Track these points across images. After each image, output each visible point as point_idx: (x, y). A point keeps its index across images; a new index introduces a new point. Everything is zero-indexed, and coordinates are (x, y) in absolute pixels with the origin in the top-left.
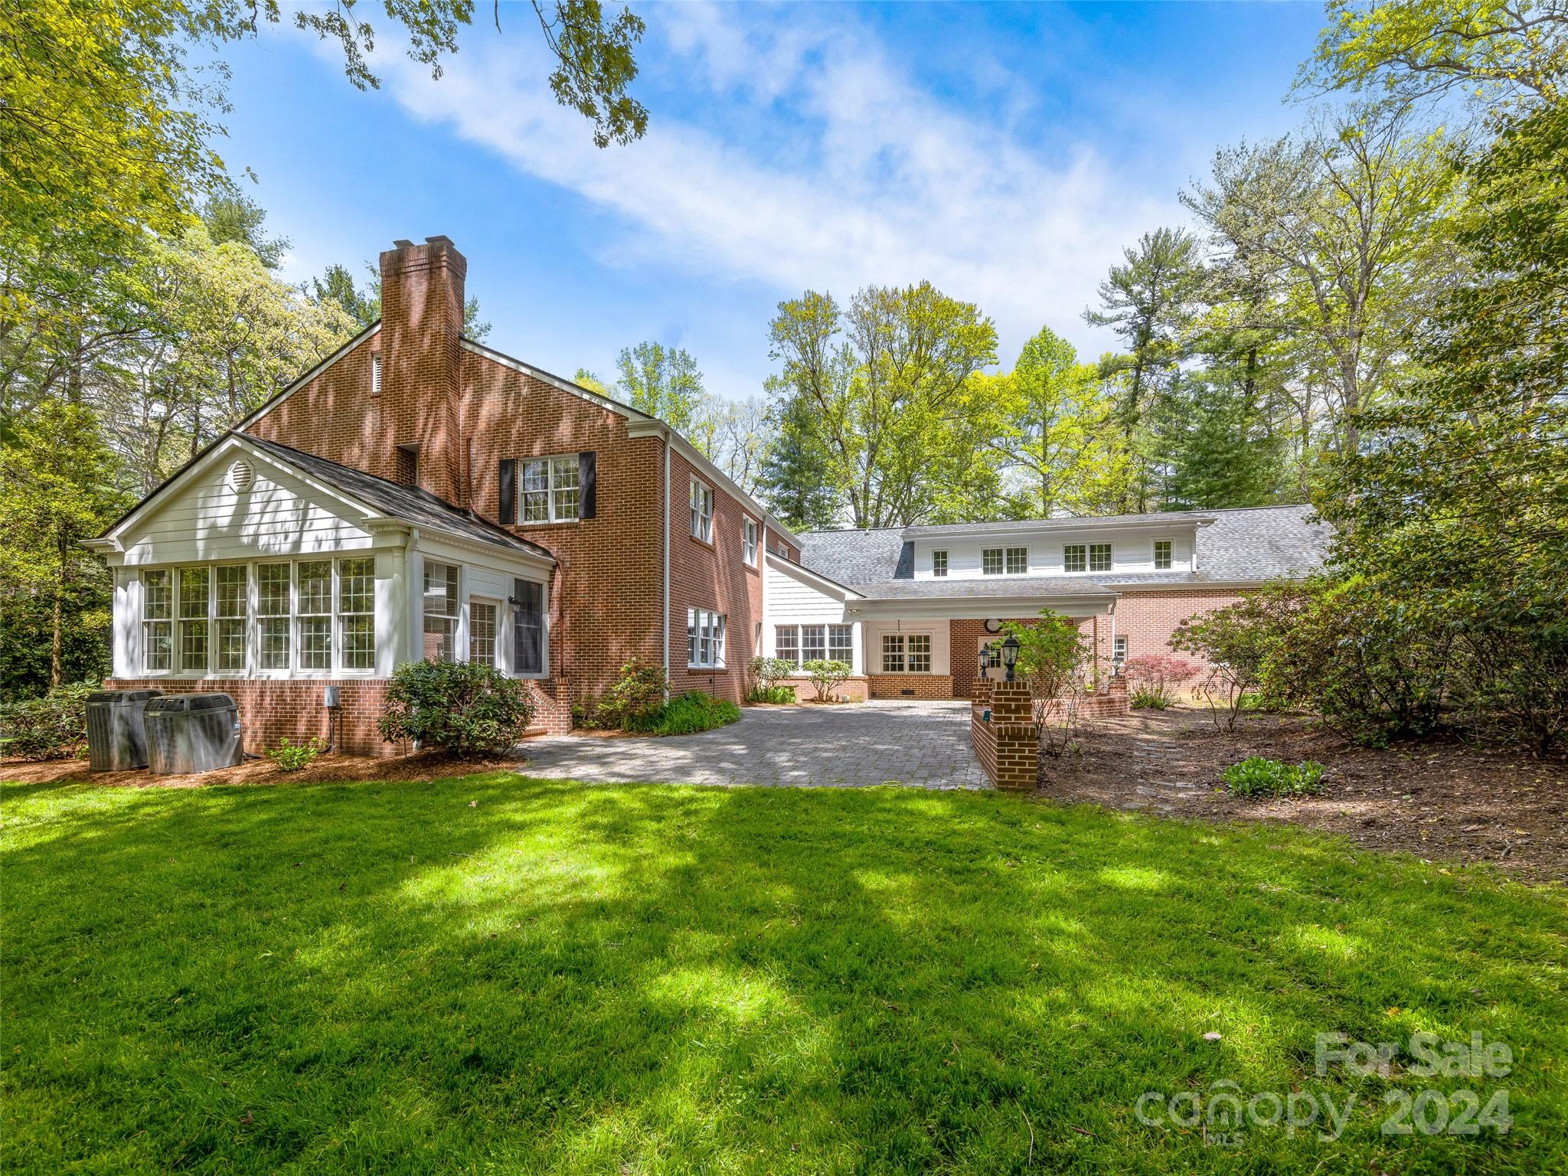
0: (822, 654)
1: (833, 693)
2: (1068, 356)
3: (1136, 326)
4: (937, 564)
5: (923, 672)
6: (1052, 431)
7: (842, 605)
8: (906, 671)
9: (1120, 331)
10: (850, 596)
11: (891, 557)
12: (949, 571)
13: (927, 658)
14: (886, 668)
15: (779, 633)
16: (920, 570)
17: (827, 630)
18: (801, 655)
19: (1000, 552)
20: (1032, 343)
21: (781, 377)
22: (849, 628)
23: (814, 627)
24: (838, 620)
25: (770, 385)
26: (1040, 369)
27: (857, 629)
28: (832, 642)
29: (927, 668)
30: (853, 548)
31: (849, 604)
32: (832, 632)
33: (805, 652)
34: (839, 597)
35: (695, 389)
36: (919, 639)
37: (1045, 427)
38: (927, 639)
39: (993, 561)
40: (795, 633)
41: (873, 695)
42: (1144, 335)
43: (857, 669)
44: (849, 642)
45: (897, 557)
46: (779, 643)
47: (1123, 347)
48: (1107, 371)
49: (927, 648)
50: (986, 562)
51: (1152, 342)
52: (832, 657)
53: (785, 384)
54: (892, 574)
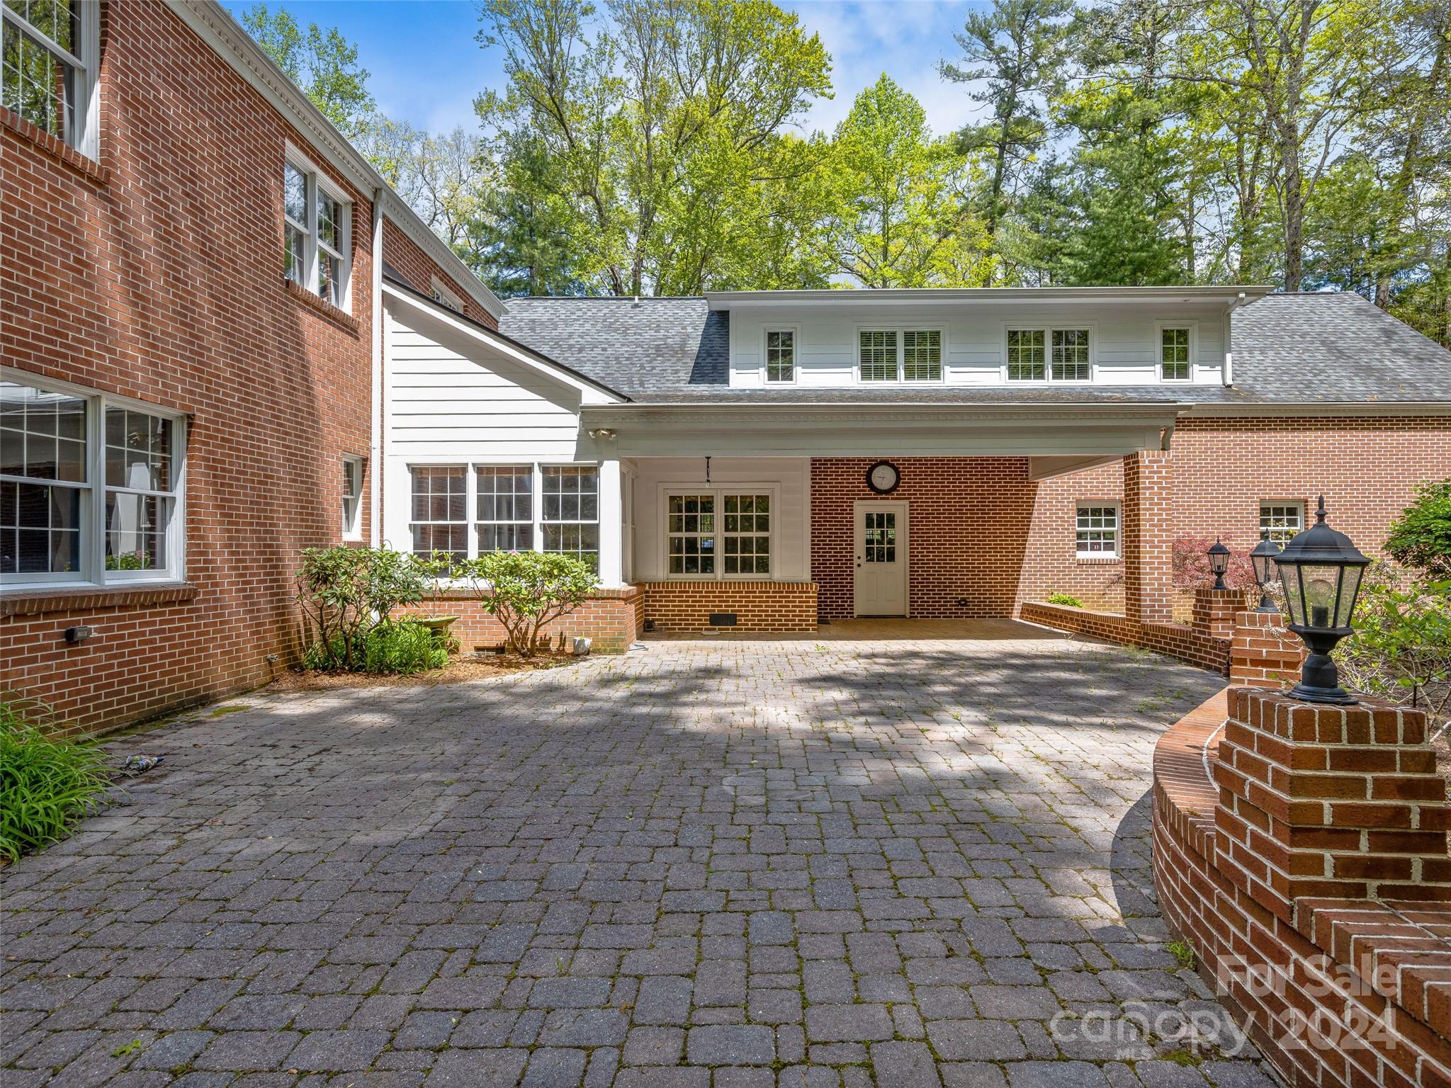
0: (525, 537)
1: (551, 631)
2: (915, 117)
3: (999, 91)
4: (773, 355)
5: (755, 576)
6: (894, 220)
7: (574, 420)
8: (719, 572)
9: (976, 98)
10: (592, 397)
11: (683, 345)
12: (798, 371)
13: (764, 545)
14: (676, 566)
15: (419, 485)
16: (740, 367)
17: (538, 478)
18: (473, 538)
19: (891, 337)
20: (866, 97)
21: (502, 95)
22: (589, 477)
23: (504, 470)
24: (564, 453)
25: (485, 106)
26: (880, 128)
27: (610, 476)
28: (551, 507)
29: (764, 566)
30: (609, 328)
31: (589, 416)
32: (549, 484)
33: (483, 531)
34: (567, 398)
35: (356, 97)
36: (747, 503)
37: (885, 214)
38: (763, 502)
39: (878, 355)
40: (459, 484)
41: (648, 629)
42: (1007, 105)
43: (611, 575)
44: (590, 507)
45: (694, 345)
46: (419, 510)
47: (985, 116)
48: (965, 144)
49: (763, 524)
50: (865, 356)
51: (1017, 114)
52: (550, 544)
53: (510, 109)
54: (685, 375)
